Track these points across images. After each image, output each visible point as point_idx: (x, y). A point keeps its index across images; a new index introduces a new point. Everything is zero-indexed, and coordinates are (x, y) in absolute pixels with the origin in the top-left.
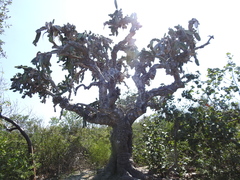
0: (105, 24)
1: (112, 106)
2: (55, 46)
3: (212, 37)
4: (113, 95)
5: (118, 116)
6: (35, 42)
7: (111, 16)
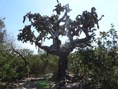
0: (53, 11)
1: (58, 48)
2: (32, 22)
3: (103, 16)
4: (58, 43)
5: (61, 52)
6: (24, 22)
7: (56, 6)
